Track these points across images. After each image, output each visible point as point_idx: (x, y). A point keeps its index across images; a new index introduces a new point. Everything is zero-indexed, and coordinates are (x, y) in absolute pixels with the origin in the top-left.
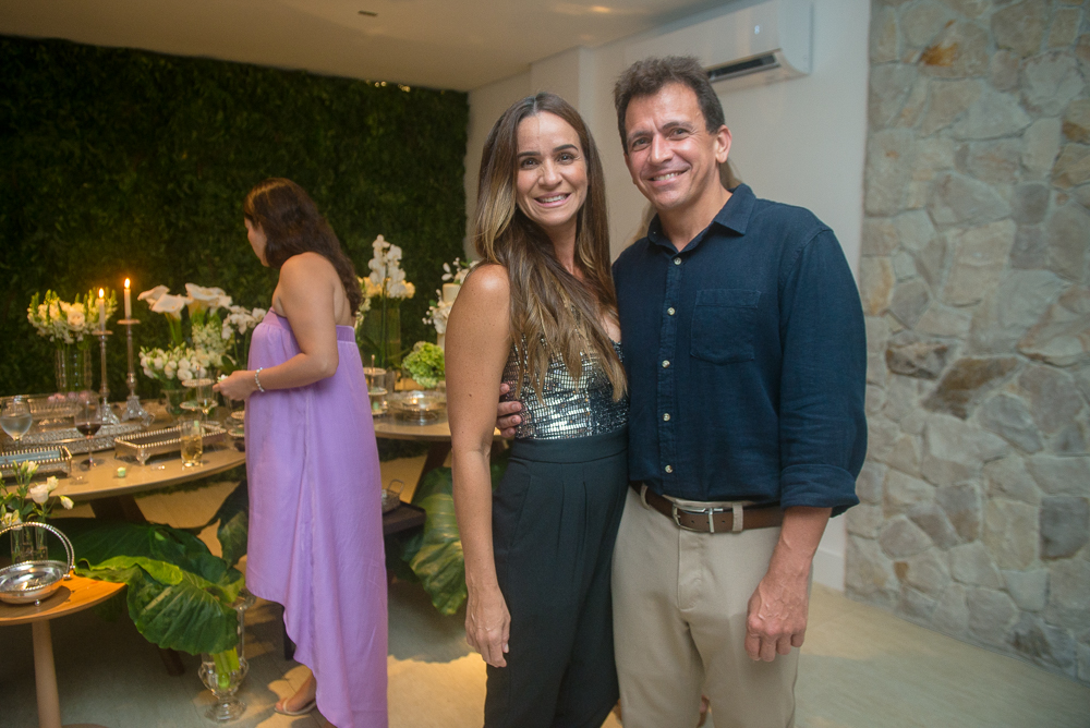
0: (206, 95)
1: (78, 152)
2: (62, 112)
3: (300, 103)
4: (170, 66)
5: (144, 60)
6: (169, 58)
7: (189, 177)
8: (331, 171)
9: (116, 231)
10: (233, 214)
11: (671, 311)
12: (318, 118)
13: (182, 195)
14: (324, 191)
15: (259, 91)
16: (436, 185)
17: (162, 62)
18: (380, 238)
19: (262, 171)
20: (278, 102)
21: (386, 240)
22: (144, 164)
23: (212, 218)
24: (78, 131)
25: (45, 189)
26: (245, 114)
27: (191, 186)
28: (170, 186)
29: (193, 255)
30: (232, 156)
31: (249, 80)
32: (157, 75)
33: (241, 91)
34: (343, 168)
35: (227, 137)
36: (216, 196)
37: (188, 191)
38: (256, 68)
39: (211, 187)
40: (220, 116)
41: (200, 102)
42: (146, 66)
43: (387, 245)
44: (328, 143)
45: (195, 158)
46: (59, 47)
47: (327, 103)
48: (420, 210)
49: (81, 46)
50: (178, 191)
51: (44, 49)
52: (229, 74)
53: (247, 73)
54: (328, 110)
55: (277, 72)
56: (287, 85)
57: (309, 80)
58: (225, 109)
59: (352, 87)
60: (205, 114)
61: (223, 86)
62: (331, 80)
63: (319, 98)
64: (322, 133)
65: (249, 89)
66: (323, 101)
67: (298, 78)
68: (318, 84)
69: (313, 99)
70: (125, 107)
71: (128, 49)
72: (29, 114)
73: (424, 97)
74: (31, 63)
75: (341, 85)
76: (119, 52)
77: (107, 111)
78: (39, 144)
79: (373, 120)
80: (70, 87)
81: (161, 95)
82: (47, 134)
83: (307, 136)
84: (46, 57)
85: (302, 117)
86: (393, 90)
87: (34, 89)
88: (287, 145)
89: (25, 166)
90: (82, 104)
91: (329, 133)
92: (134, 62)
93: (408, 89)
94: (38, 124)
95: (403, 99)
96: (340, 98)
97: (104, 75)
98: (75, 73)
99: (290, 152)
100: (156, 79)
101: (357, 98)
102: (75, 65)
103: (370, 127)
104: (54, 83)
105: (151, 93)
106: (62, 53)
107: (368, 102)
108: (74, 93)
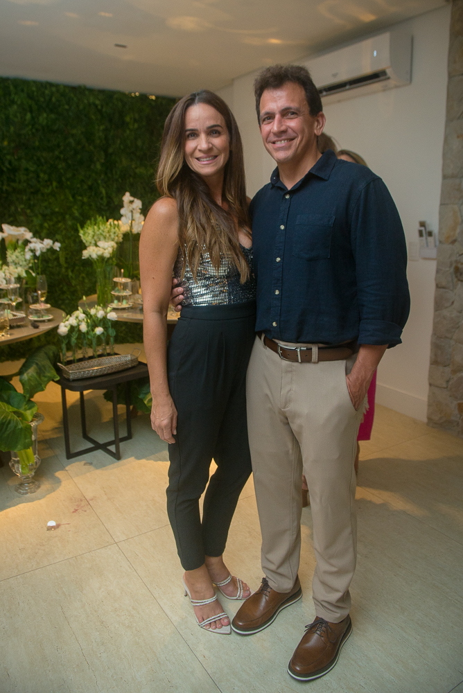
0: (19, 103)
3: (81, 107)
7: (8, 157)
8: (102, 153)
10: (39, 182)
11: (282, 227)
13: (5, 169)
14: (99, 166)
15: (54, 99)
18: (128, 194)
19: (57, 153)
20: (67, 107)
21: (132, 195)
23: (25, 184)
26: (45, 115)
27: (10, 163)
29: (13, 208)
30: (37, 143)
31: (47, 92)
33: (42, 99)
35: (34, 131)
36: (27, 170)
37: (8, 166)
38: (52, 85)
39: (24, 164)
40: (28, 116)
41: (15, 107)
43: (132, 199)
44: (101, 134)
45: (13, 145)
47: (99, 107)
50: (2, 166)
52: (34, 89)
53: (46, 89)
54: (100, 111)
55: (66, 86)
56: (72, 95)
57: (87, 93)
58: (31, 111)
59: (115, 96)
60: (18, 115)
61: (30, 97)
62: (102, 92)
63: (94, 104)
64: (97, 127)
65: (47, 98)
66: (96, 106)
67: (79, 91)
68: (93, 94)
69: (90, 104)
73: (163, 102)
75: (108, 95)
79: (130, 119)
83: (87, 128)
85: (82, 116)
86: (144, 99)
88: (73, 135)
91: (101, 127)
93: (154, 98)
95: (151, 104)
96: (107, 104)
99: (74, 140)
101: (120, 104)
103: (128, 123)
107: (127, 106)
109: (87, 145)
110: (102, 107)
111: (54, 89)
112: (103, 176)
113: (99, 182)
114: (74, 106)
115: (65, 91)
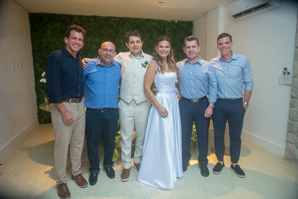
0: (127, 26)
1: (99, 41)
2: (96, 32)
4: (119, 20)
5: (113, 19)
6: (118, 18)
7: (123, 46)
12: (153, 30)
15: (139, 24)
17: (117, 19)
20: (144, 27)
24: (99, 36)
25: (92, 50)
28: (119, 48)
31: (137, 22)
32: (116, 22)
33: (135, 25)
38: (139, 19)
41: (126, 28)
42: (114, 20)
44: (156, 36)
46: (95, 17)
47: (155, 26)
48: (179, 53)
49: (99, 17)
50: (120, 49)
51: (92, 18)
52: (132, 21)
53: (136, 21)
54: (156, 28)
55: (144, 19)
56: (146, 22)
57: (151, 21)
58: (131, 29)
59: (162, 22)
60: (126, 31)
61: (131, 24)
62: (157, 20)
63: (154, 25)
64: (154, 34)
65: (137, 24)
66: (154, 26)
67: (149, 21)
68: (154, 22)
69: (152, 26)
70: (109, 30)
71: (109, 17)
72: (89, 33)
73: (180, 23)
74: (89, 21)
75: (159, 22)
76: (108, 17)
77: (105, 31)
78: (91, 40)
79: (167, 30)
80: (97, 26)
81: (117, 27)
82: (92, 37)
83: (151, 35)
84: (92, 20)
85: (149, 30)
86: (173, 22)
87: (90, 27)
88: (146, 37)
89: (88, 45)
90: (100, 30)
91: (156, 34)
92: (111, 20)
93: (177, 22)
94: (91, 35)
95: (175, 24)
96: (159, 25)
97: (104, 23)
98: (98, 23)
99: (146, 39)
100: (115, 23)
101: (163, 25)
102: (98, 21)
103: (166, 32)
104: (94, 26)
105: (115, 27)
106: (95, 19)
107: (166, 26)
108: (98, 28)
110: (157, 26)
111: (139, 21)
114: (146, 26)
115: (143, 21)
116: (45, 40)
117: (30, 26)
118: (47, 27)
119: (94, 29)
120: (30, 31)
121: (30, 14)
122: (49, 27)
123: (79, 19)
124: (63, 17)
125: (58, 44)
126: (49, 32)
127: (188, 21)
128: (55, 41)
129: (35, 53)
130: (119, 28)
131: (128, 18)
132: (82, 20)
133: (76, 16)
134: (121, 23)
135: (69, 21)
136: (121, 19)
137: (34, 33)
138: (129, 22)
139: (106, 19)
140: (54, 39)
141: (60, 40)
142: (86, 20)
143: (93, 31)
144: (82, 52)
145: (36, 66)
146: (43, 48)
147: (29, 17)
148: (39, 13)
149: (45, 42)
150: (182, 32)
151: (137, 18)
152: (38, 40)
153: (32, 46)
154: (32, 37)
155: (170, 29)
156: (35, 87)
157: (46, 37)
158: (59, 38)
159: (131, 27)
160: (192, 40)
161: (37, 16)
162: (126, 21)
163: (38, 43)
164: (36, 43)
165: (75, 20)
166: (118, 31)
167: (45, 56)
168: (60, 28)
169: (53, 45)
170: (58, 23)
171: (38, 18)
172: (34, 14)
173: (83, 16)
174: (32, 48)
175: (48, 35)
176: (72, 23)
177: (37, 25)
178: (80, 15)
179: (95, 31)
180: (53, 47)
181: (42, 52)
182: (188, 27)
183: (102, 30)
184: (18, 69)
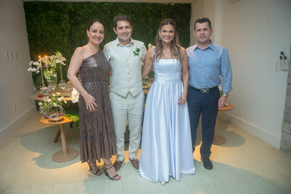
0: (121, 11)
2: (90, 19)
4: (112, 5)
5: (107, 4)
6: (112, 3)
9: (102, 45)
12: (148, 14)
14: (151, 34)
15: (133, 9)
16: (181, 30)
17: (111, 4)
18: (150, 44)
20: (138, 11)
22: (108, 29)
26: (130, 15)
31: (131, 6)
32: (110, 7)
33: (130, 9)
34: (155, 27)
38: (133, 3)
42: (107, 6)
43: (152, 45)
44: (152, 21)
46: (88, 3)
47: (151, 10)
49: (93, 3)
50: (115, 35)
51: (85, 4)
52: (126, 6)
53: (131, 5)
54: (151, 12)
55: (138, 3)
56: (140, 7)
57: (146, 5)
59: (158, 5)
61: (125, 9)
62: (153, 4)
63: (149, 9)
64: (150, 18)
65: (131, 9)
66: (150, 10)
67: (143, 4)
68: (149, 6)
69: (147, 10)
70: (103, 16)
71: (103, 2)
72: (83, 20)
73: (177, 6)
74: (83, 8)
75: (155, 5)
76: (101, 3)
77: (99, 18)
78: (85, 26)
79: (163, 14)
80: (91, 13)
81: (111, 12)
82: (87, 24)
83: (146, 19)
84: (85, 6)
85: (144, 14)
86: (169, 5)
87: (83, 14)
88: (141, 22)
89: (82, 32)
90: (94, 16)
91: (152, 18)
92: (105, 5)
93: (174, 4)
94: (85, 22)
95: (172, 7)
96: (154, 9)
97: (98, 9)
98: (91, 8)
99: (141, 24)
100: (109, 9)
101: (159, 8)
102: (91, 7)
103: (162, 16)
104: (88, 12)
105: (108, 12)
106: (89, 5)
107: (162, 9)
108: (92, 14)
109: (146, 25)
110: (152, 10)
111: (134, 5)
112: (152, 37)
113: (151, 39)
114: (141, 11)
115: (138, 5)
116: (41, 28)
117: (26, 15)
118: (41, 15)
119: (88, 15)
120: (25, 20)
121: (25, 3)
122: (43, 15)
123: (73, 5)
124: (57, 5)
125: (53, 32)
126: (44, 20)
127: (186, 3)
128: (49, 29)
129: (31, 42)
130: (113, 13)
131: (122, 3)
132: (76, 7)
133: (70, 3)
134: (115, 8)
135: (63, 8)
136: (114, 5)
137: (29, 22)
138: (123, 6)
139: (100, 4)
140: (49, 27)
141: (55, 27)
142: (80, 6)
143: (87, 17)
144: (77, 39)
145: (32, 54)
146: (38, 36)
147: (24, 6)
148: (33, 2)
149: (40, 30)
150: (180, 15)
151: (131, 3)
152: (33, 29)
153: (28, 34)
154: (27, 25)
155: (166, 13)
156: (32, 75)
157: (41, 25)
158: (53, 26)
159: (125, 12)
160: (203, 22)
161: (31, 4)
162: (120, 5)
163: (33, 32)
164: (32, 31)
165: (69, 7)
166: (112, 17)
167: (40, 44)
168: (54, 15)
169: (48, 33)
170: (52, 11)
171: (32, 7)
172: (29, 2)
173: (76, 3)
174: (28, 36)
175: (42, 23)
176: (66, 9)
177: (31, 14)
178: (74, 2)
179: (89, 17)
180: (48, 34)
181: (38, 40)
182: (186, 10)
183: (96, 16)
184: (12, 58)
